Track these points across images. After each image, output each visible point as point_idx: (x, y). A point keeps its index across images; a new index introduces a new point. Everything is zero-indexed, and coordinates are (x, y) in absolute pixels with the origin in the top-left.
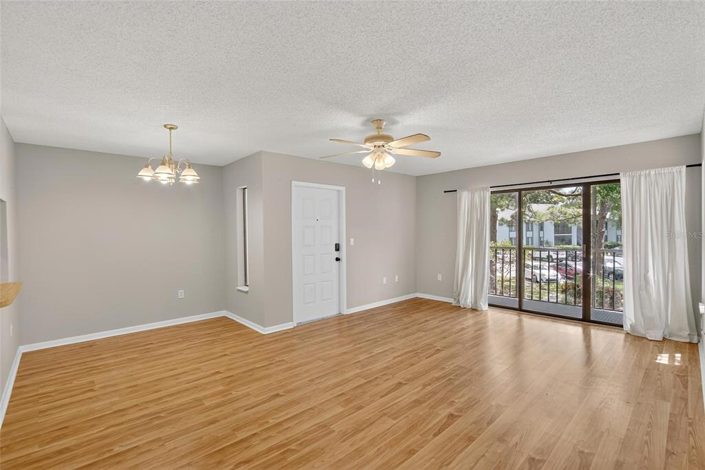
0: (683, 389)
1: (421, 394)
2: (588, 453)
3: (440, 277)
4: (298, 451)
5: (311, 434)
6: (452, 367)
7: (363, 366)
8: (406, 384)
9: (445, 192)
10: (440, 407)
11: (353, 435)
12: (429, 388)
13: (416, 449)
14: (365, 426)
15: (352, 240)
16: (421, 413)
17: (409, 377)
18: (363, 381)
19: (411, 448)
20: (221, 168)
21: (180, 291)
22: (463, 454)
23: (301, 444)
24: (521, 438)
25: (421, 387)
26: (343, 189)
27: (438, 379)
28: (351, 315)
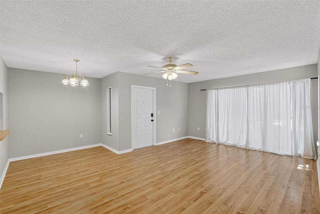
0: (309, 181)
1: (188, 182)
2: (264, 211)
3: (198, 129)
4: (131, 208)
5: (138, 200)
6: (203, 170)
7: (163, 169)
8: (182, 178)
9: (201, 90)
10: (197, 188)
11: (156, 201)
12: (192, 180)
13: (185, 208)
14: (162, 197)
15: (159, 112)
16: (188, 191)
17: (183, 174)
18: (162, 176)
19: (183, 207)
20: (100, 79)
21: (81, 135)
22: (207, 210)
23: (133, 205)
24: (234, 203)
25: (188, 179)
26: (155, 89)
27: (196, 175)
28: (158, 146)
